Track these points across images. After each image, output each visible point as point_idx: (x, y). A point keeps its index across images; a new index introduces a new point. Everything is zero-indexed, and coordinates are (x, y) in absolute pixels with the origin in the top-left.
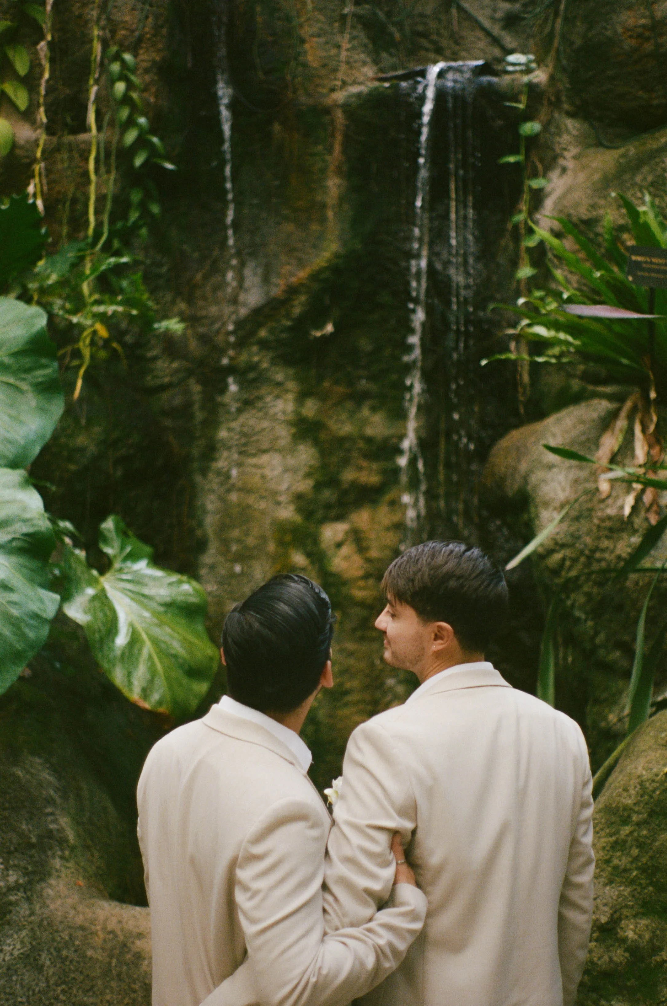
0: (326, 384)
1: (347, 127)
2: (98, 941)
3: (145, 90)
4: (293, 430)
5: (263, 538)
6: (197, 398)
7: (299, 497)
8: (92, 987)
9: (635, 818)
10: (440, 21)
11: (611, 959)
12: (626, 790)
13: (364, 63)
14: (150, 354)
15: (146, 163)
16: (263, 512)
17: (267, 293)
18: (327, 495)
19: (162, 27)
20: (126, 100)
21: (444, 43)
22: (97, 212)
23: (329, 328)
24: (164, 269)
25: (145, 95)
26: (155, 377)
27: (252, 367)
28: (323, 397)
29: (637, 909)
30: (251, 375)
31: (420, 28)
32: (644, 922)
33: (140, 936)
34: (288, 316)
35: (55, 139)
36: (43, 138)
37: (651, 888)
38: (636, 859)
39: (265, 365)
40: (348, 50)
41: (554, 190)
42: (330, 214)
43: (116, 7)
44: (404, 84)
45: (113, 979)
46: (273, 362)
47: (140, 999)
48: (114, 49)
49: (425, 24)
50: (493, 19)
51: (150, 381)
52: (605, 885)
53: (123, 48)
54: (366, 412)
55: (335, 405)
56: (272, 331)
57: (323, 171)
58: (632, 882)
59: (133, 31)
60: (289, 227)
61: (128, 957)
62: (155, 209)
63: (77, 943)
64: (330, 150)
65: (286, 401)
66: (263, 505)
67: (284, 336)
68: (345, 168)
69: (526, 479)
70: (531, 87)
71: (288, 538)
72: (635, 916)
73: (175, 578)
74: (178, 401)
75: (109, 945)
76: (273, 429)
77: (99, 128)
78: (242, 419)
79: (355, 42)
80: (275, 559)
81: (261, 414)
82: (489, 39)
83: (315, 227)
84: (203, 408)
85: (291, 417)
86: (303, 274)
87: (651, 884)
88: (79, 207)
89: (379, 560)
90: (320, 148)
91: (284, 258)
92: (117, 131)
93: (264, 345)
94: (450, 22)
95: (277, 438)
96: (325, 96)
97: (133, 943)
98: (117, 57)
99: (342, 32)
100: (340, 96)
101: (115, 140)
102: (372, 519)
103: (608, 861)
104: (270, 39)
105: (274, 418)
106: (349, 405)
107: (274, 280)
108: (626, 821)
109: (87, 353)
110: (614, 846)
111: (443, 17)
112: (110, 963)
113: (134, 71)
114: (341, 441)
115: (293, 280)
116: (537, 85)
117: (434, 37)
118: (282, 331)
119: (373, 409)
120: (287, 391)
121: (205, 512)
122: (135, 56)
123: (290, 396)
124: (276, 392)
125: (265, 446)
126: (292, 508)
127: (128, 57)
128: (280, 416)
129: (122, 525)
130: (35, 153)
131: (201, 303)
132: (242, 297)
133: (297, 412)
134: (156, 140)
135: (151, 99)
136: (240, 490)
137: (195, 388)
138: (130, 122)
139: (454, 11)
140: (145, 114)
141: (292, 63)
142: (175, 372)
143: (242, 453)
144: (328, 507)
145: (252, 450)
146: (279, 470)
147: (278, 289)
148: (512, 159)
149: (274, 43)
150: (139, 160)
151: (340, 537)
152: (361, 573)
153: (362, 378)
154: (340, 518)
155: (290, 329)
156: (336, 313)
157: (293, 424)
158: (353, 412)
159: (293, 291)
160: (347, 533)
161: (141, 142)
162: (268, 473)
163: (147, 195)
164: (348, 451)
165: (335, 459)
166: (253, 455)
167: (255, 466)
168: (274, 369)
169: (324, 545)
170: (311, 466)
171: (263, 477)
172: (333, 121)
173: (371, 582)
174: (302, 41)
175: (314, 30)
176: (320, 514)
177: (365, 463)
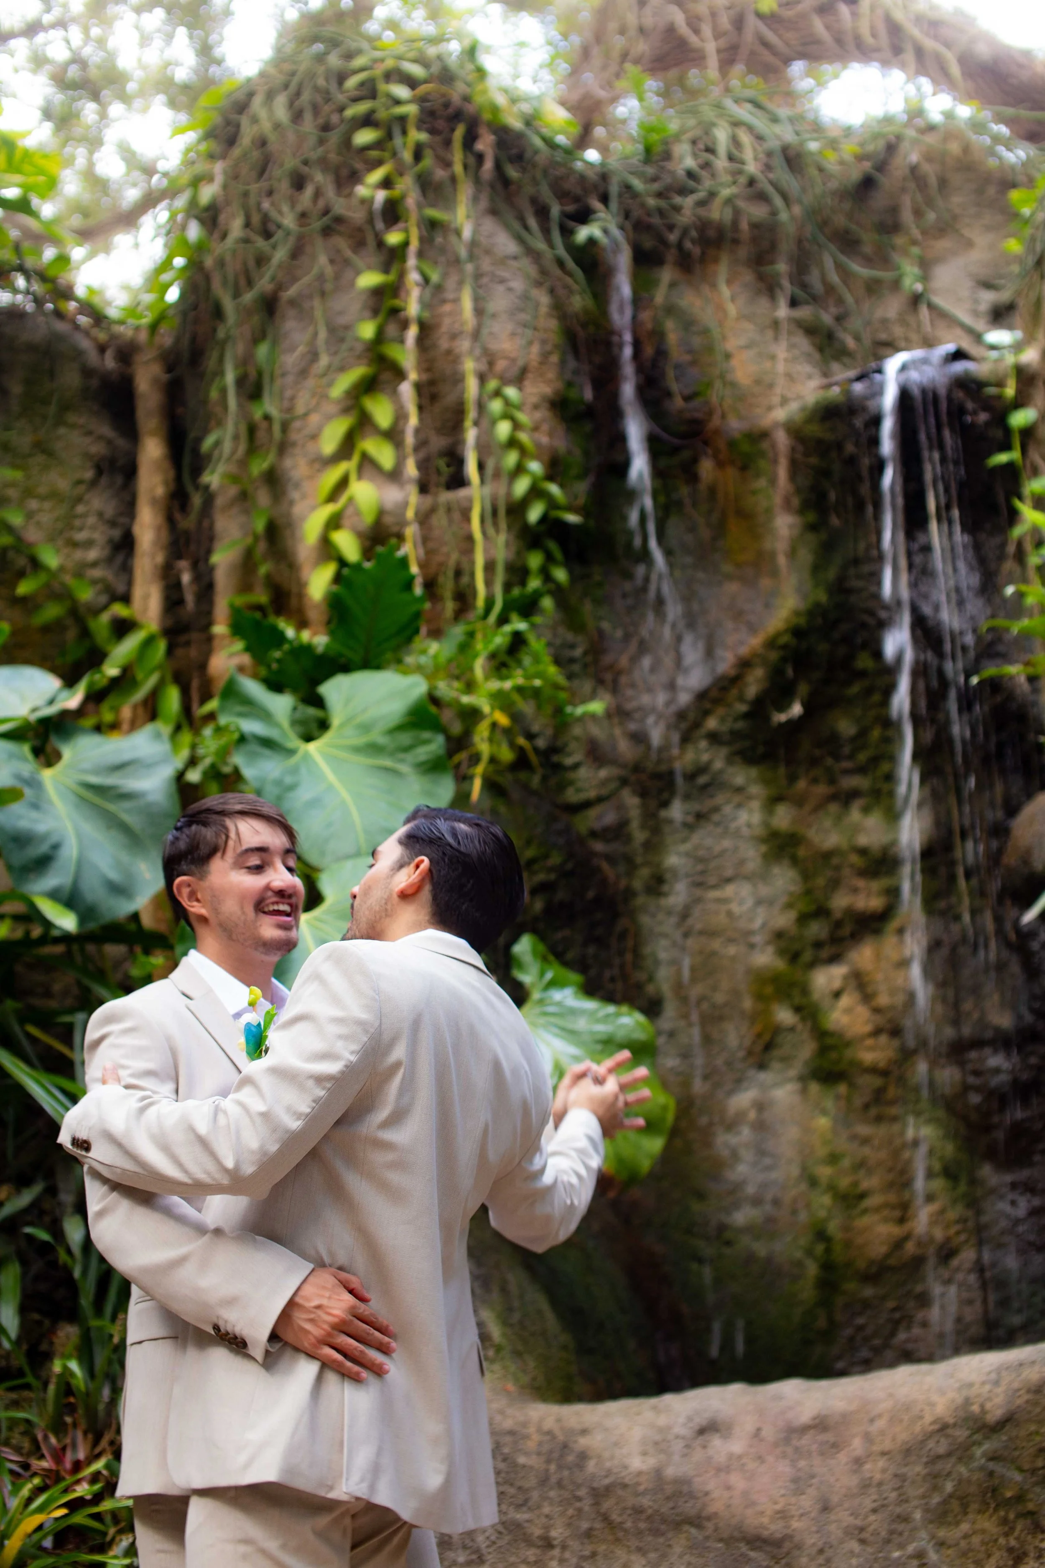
0: (802, 784)
1: (793, 449)
2: (531, 1445)
3: (536, 429)
4: (764, 848)
5: (736, 993)
6: (635, 814)
7: (779, 936)
8: (526, 1501)
13: (810, 377)
14: (569, 761)
15: (544, 519)
16: (733, 959)
17: (713, 670)
18: (817, 929)
19: (550, 353)
20: (512, 443)
22: (488, 583)
23: (797, 709)
24: (578, 652)
25: (537, 435)
26: (579, 790)
27: (702, 769)
28: (799, 802)
30: (702, 780)
31: (883, 336)
33: (584, 1432)
34: (741, 699)
35: (428, 500)
36: (413, 497)
39: (718, 765)
40: (786, 360)
42: (782, 560)
43: (491, 334)
44: (858, 388)
45: (551, 1489)
46: (730, 760)
47: (587, 1508)
48: (492, 384)
50: (975, 313)
51: (572, 796)
53: (505, 381)
54: (855, 814)
55: (816, 809)
56: (723, 720)
57: (769, 511)
59: (513, 360)
60: (732, 587)
61: (570, 1458)
62: (561, 575)
63: (506, 1450)
64: (773, 481)
65: (751, 811)
66: (732, 950)
67: (741, 724)
68: (796, 502)
70: (1020, 370)
71: (769, 990)
73: (611, 1009)
74: (610, 818)
75: (546, 1448)
76: (736, 849)
77: (483, 481)
78: (696, 838)
79: (796, 352)
80: (753, 1018)
81: (719, 830)
83: (766, 582)
84: (643, 827)
85: (759, 831)
86: (757, 641)
88: (465, 580)
89: (892, 1008)
90: (762, 483)
91: (729, 625)
92: (504, 481)
93: (714, 738)
94: (919, 325)
95: (743, 861)
96: (761, 416)
97: (576, 1442)
98: (497, 393)
99: (776, 339)
100: (780, 414)
101: (502, 491)
102: (878, 956)
104: (687, 358)
105: (737, 834)
106: (833, 808)
107: (720, 652)
109: (484, 748)
111: (911, 319)
112: (547, 1470)
113: (519, 407)
114: (827, 856)
115: (745, 651)
116: (1028, 366)
118: (736, 719)
119: (866, 810)
120: (750, 798)
121: (657, 962)
122: (520, 389)
123: (756, 805)
124: (737, 799)
125: (729, 873)
126: (770, 949)
127: (511, 392)
128: (745, 831)
129: (541, 947)
130: (403, 514)
131: (629, 692)
132: (680, 681)
133: (766, 824)
134: (554, 489)
135: (545, 440)
136: (701, 933)
137: (631, 801)
138: (520, 469)
139: (924, 311)
140: (537, 458)
141: (718, 384)
142: (604, 783)
143: (699, 885)
144: (818, 945)
145: (712, 880)
146: (749, 903)
147: (725, 663)
148: (1002, 458)
149: (694, 363)
150: (534, 514)
151: (837, 984)
152: (868, 1028)
153: (847, 772)
154: (834, 959)
155: (746, 716)
156: (803, 689)
157: (763, 840)
158: (839, 819)
159: (745, 664)
160: (846, 978)
161: (535, 492)
162: (735, 908)
163: (549, 558)
164: (838, 868)
165: (820, 881)
166: (715, 887)
167: (719, 901)
168: (731, 770)
169: (816, 996)
170: (791, 894)
171: (730, 914)
172: (773, 446)
173: (883, 1039)
174: (728, 356)
175: (742, 341)
176: (807, 956)
177: (861, 883)
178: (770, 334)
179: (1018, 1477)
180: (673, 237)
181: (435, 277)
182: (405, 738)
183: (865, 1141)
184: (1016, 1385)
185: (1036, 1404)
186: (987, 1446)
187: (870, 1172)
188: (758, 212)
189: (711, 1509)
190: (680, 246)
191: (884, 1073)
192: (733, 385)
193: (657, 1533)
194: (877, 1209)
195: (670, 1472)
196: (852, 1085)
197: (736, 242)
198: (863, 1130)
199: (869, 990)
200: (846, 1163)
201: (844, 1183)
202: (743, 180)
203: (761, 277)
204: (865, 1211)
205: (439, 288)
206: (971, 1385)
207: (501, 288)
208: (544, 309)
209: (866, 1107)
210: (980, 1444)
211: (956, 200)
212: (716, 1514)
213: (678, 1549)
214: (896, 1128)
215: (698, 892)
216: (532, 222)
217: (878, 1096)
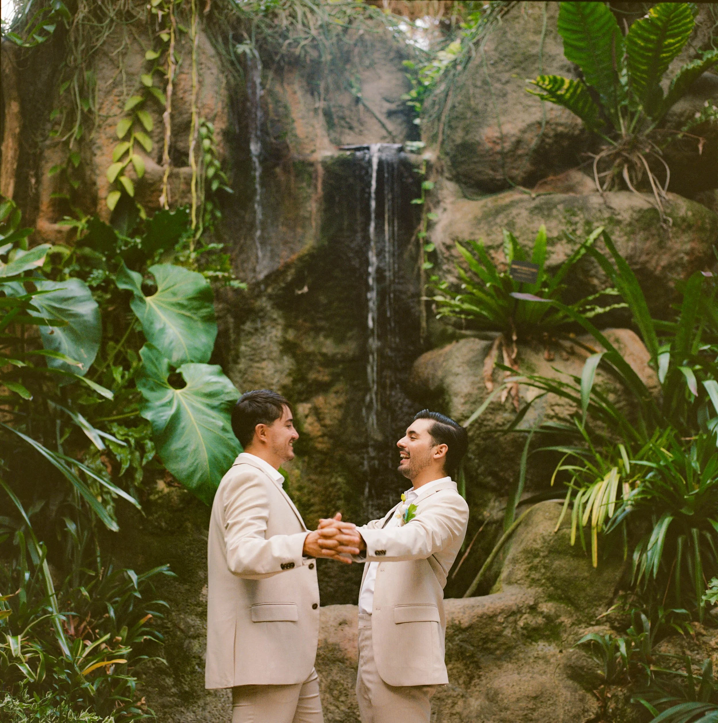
0: (300, 321)
1: (325, 175)
3: (218, 144)
4: (281, 347)
6: (231, 326)
7: (284, 387)
9: (542, 554)
10: (351, 111)
11: (536, 623)
12: (535, 541)
15: (218, 189)
17: (273, 267)
19: (225, 108)
20: (210, 150)
21: (355, 124)
23: (306, 289)
25: (219, 148)
27: (262, 310)
28: (297, 328)
29: (546, 598)
30: (261, 314)
32: (550, 604)
34: (284, 281)
36: (168, 169)
37: (552, 588)
38: (544, 574)
39: (268, 308)
41: (439, 221)
43: (204, 95)
46: (273, 307)
49: (343, 112)
50: (381, 112)
52: (528, 588)
53: (208, 119)
54: (321, 338)
55: (305, 333)
56: (274, 289)
57: (307, 199)
58: (542, 585)
59: (212, 110)
60: (284, 229)
62: (219, 214)
65: (277, 330)
67: (280, 292)
69: (442, 380)
70: (428, 162)
72: (546, 601)
76: (269, 346)
77: (196, 165)
78: (253, 339)
81: (263, 337)
82: (379, 125)
83: (299, 230)
84: (234, 332)
85: (280, 339)
86: (294, 257)
87: (552, 586)
90: (304, 184)
91: (281, 247)
92: (205, 167)
93: (269, 297)
94: (358, 112)
95: (271, 352)
96: (308, 155)
98: (205, 125)
101: (204, 172)
102: (325, 401)
103: (528, 576)
104: (276, 118)
105: (270, 339)
106: (312, 334)
107: (277, 259)
108: (536, 556)
110: (530, 569)
111: (354, 108)
113: (213, 134)
114: (309, 354)
115: (288, 260)
116: (430, 161)
117: (348, 120)
118: (279, 290)
119: (326, 337)
120: (278, 324)
122: (214, 124)
123: (280, 327)
124: (273, 324)
125: (265, 356)
127: (210, 125)
128: (274, 339)
133: (284, 338)
134: (222, 174)
135: (221, 151)
136: (251, 382)
137: (231, 320)
138: (211, 164)
139: (361, 106)
140: (218, 160)
141: (289, 134)
142: (220, 311)
143: (251, 360)
144: (300, 393)
145: (257, 359)
146: (272, 371)
147: (279, 264)
148: (418, 201)
149: (279, 121)
150: (215, 186)
151: (307, 412)
152: (319, 433)
153: (320, 319)
154: (306, 400)
155: (283, 289)
156: (309, 280)
157: (281, 344)
158: (314, 338)
159: (288, 266)
160: (310, 409)
161: (216, 176)
162: (265, 372)
163: (215, 206)
164: (312, 361)
165: (305, 366)
166: (258, 362)
167: (258, 368)
168: (272, 311)
169: (299, 416)
170: (290, 369)
171: (263, 374)
172: (316, 171)
173: (326, 439)
174: (293, 121)
175: (300, 115)
176: (295, 397)
177: (321, 369)
178: (312, 113)
179: (472, 649)
180: (277, 58)
181: (180, 62)
182: (196, 304)
183: (314, 482)
184: (472, 614)
185: (480, 622)
186: (460, 636)
187: (315, 496)
188: (314, 54)
189: (349, 656)
190: (279, 63)
191: (325, 454)
192: (296, 136)
193: (326, 665)
194: (317, 512)
195: (331, 640)
196: (311, 458)
197: (304, 67)
198: (314, 477)
199: (321, 416)
200: (306, 490)
201: (305, 499)
202: (310, 39)
203: (309, 84)
204: (311, 512)
205: (181, 66)
206: (453, 613)
207: (209, 72)
208: (224, 85)
209: (316, 467)
210: (457, 635)
211: (376, 55)
212: (351, 658)
213: (335, 671)
214: (327, 477)
215: (250, 363)
216: (220, 39)
217: (322, 464)
